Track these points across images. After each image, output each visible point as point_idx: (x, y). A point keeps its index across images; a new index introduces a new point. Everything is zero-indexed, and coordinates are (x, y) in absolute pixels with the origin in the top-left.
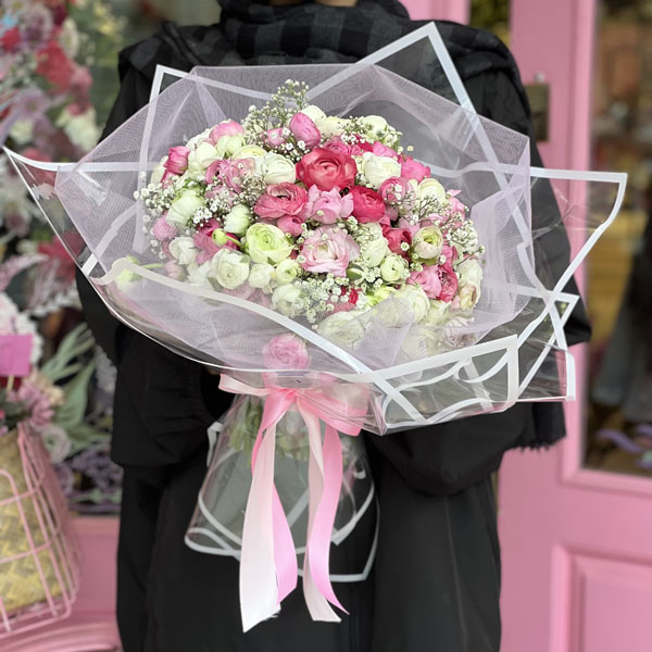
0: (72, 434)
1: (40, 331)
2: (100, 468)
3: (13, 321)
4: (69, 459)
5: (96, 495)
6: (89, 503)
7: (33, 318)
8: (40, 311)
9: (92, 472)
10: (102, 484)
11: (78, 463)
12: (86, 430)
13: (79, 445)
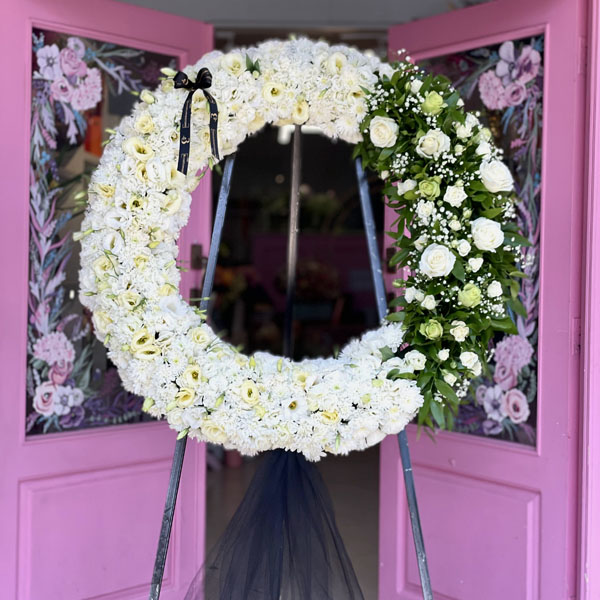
0: (85, 393)
1: (75, 348)
2: (94, 406)
3: (65, 344)
4: (83, 404)
5: (92, 419)
6: (90, 422)
7: (73, 342)
8: (75, 339)
9: (91, 408)
10: (94, 413)
11: (86, 405)
12: (89, 390)
13: (87, 397)
